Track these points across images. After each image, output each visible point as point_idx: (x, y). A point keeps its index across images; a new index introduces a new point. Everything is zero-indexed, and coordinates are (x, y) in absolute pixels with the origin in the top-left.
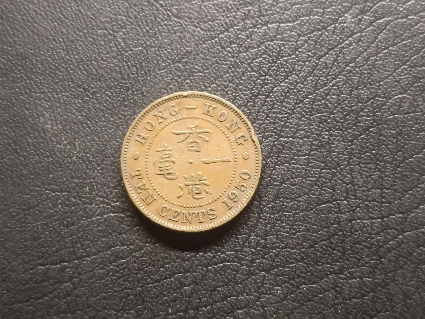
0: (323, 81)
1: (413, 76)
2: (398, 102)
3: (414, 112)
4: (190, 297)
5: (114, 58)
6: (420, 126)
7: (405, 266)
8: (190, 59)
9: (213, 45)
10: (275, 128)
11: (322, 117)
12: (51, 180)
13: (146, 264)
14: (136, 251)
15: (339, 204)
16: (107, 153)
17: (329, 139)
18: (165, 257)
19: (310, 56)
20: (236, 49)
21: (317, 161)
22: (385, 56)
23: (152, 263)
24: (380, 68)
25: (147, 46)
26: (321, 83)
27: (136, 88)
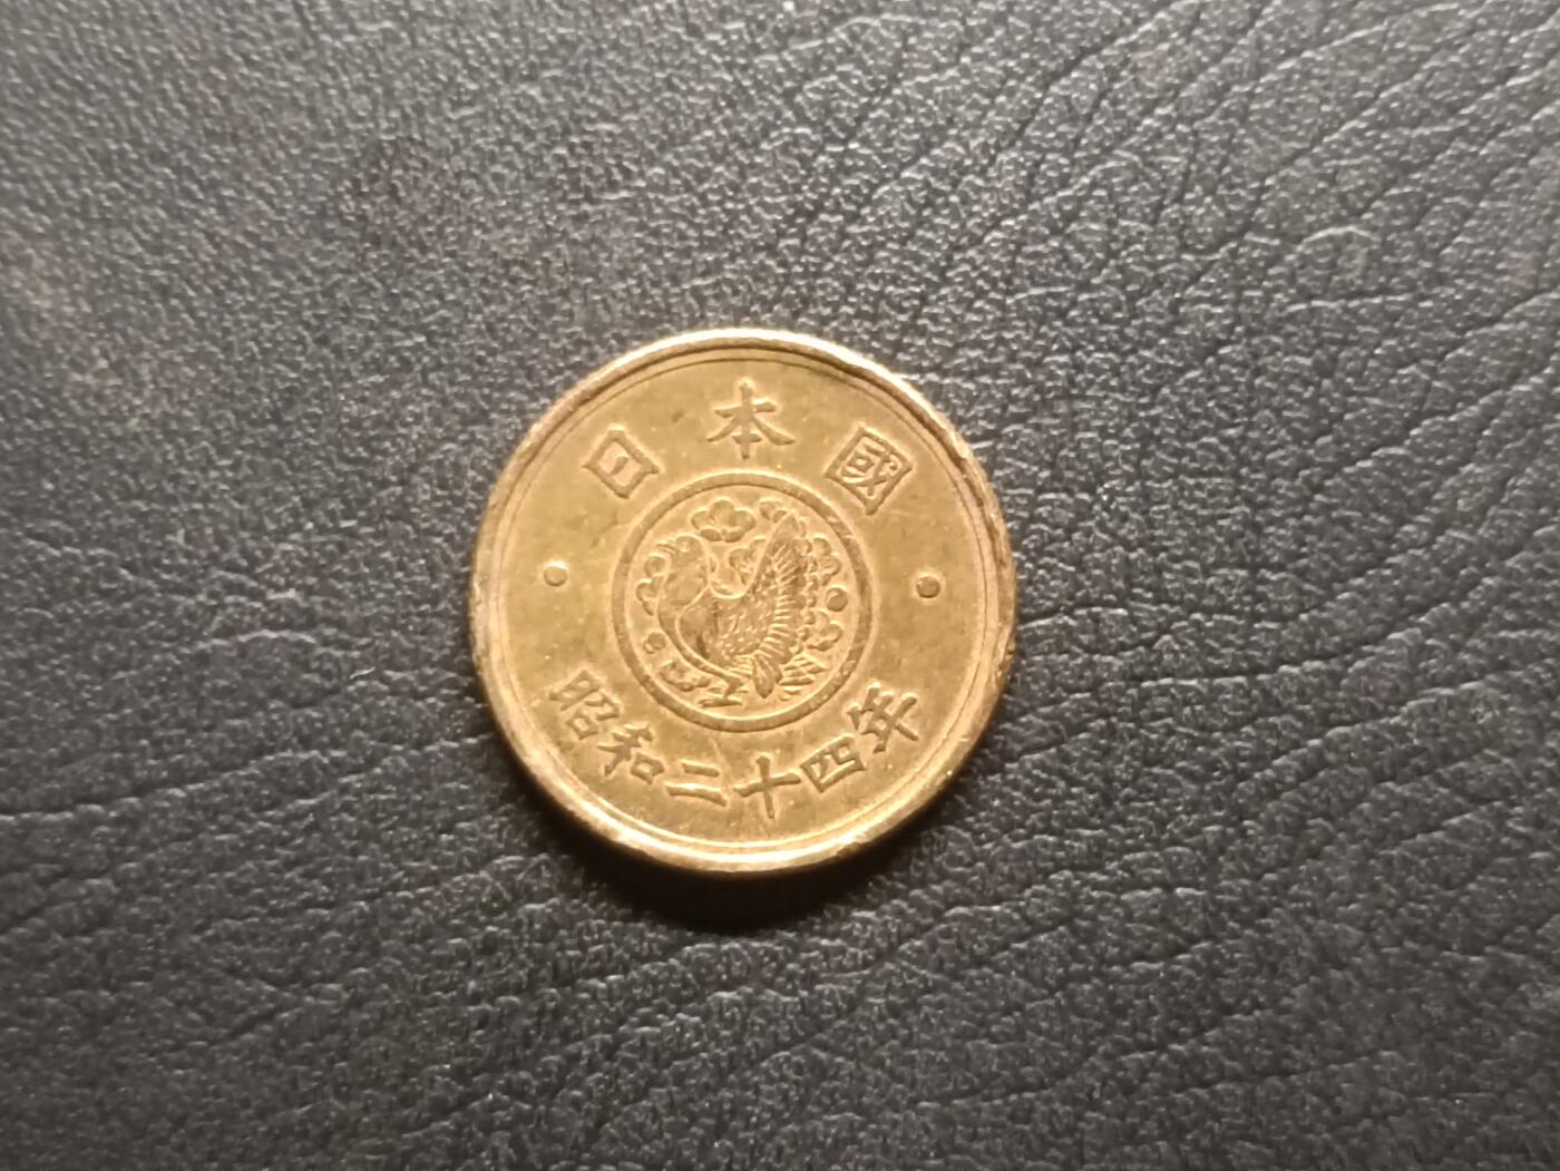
0: (1059, 167)
1: (1386, 161)
2: (1324, 253)
3: (1384, 290)
4: (544, 940)
5: (291, 56)
6: (1401, 344)
7: (1328, 849)
8: (574, 70)
9: (658, 22)
10: (875, 336)
11: (1051, 302)
12: (46, 502)
13: (390, 816)
14: (356, 770)
15: (1096, 619)
16: (254, 409)
17: (1071, 382)
18: (461, 793)
19: (1009, 73)
20: (741, 39)
21: (1023, 459)
22: (1288, 80)
23: (413, 815)
24: (1267, 127)
25: (415, 15)
26: (1051, 174)
27: (366, 173)
